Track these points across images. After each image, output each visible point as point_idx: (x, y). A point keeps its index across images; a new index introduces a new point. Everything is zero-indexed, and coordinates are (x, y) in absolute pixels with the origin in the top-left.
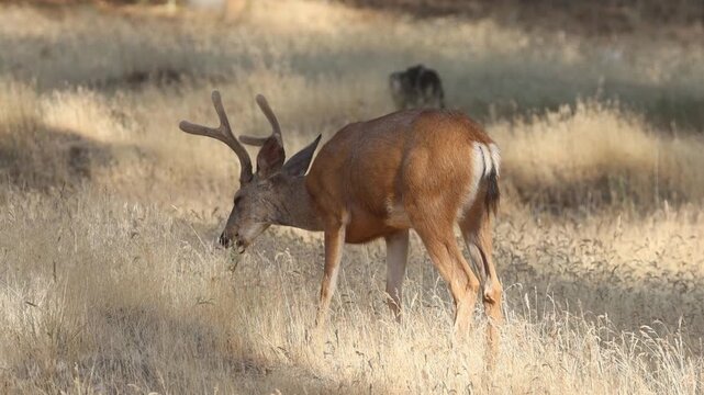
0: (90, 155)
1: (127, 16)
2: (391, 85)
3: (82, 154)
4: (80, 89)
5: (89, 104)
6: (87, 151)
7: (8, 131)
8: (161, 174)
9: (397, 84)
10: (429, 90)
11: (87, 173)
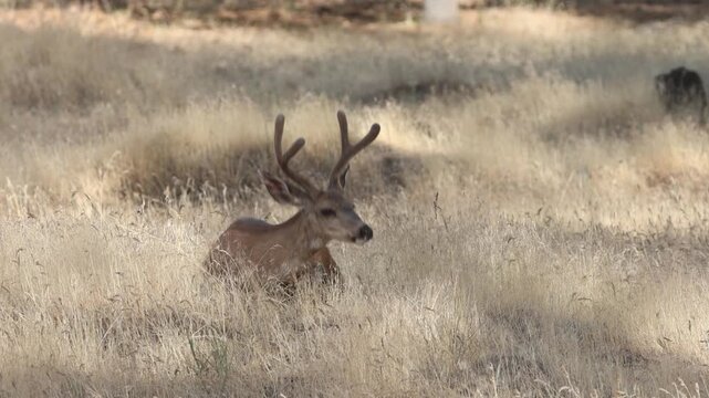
0: (402, 164)
1: (372, 34)
2: (657, 87)
3: (395, 164)
4: (388, 104)
5: (397, 117)
6: (398, 161)
7: (326, 146)
8: (471, 180)
9: (662, 86)
10: (693, 90)
11: (401, 182)
